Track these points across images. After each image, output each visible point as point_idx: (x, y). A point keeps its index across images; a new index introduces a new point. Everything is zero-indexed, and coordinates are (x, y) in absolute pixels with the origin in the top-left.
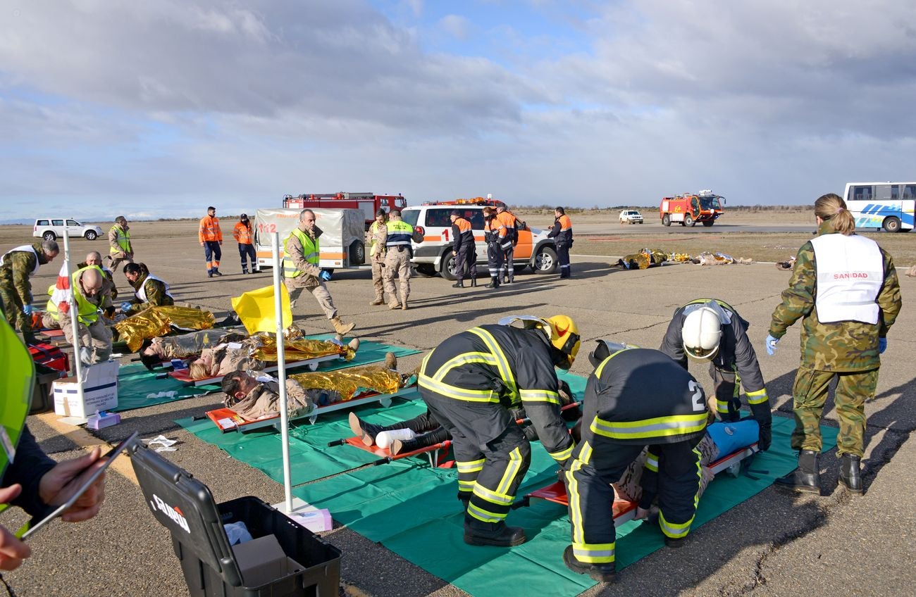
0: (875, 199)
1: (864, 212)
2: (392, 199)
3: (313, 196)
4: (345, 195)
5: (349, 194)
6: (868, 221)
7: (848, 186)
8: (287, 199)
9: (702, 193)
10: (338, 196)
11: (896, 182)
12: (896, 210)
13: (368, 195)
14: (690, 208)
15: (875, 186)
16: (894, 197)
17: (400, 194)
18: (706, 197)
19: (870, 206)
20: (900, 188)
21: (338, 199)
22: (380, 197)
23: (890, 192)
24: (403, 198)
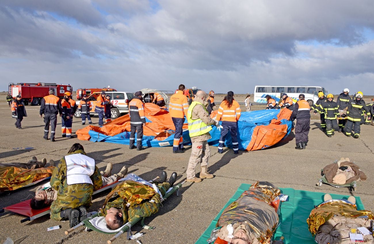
0: (266, 92)
1: (262, 97)
2: (65, 87)
3: (26, 84)
4: (42, 84)
5: (45, 83)
6: (264, 101)
7: (256, 87)
8: (11, 85)
9: (193, 88)
10: (39, 84)
11: (273, 86)
12: (274, 96)
13: (54, 85)
14: (188, 94)
15: (266, 87)
16: (273, 92)
17: (69, 85)
18: (195, 90)
19: (264, 95)
20: (275, 88)
21: (39, 86)
22: (60, 86)
23: (271, 90)
24: (70, 86)
